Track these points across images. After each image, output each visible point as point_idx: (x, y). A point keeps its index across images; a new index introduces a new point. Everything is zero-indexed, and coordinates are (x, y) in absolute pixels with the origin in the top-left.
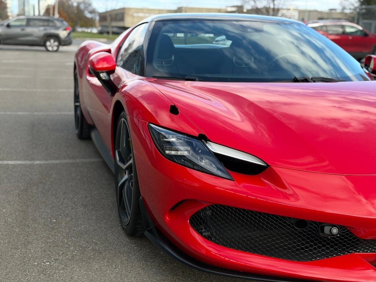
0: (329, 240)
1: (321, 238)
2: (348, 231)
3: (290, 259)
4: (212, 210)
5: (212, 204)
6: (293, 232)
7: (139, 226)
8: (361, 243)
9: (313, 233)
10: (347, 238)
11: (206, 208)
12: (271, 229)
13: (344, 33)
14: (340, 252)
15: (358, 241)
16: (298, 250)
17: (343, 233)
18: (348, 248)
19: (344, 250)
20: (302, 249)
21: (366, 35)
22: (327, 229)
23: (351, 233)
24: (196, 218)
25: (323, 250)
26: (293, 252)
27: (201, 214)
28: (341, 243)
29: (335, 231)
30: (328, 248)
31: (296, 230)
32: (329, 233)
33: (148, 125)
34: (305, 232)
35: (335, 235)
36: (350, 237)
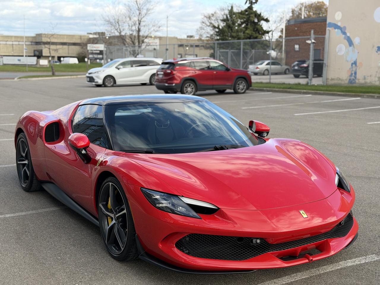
0: (255, 246)
1: (251, 246)
2: (264, 241)
3: (235, 260)
4: (189, 237)
5: (189, 234)
6: (236, 244)
7: (132, 254)
8: (271, 246)
9: (247, 244)
10: (264, 244)
11: (185, 236)
12: (224, 244)
13: (209, 68)
14: (261, 252)
15: (269, 245)
16: (239, 254)
17: (262, 242)
18: (265, 250)
19: (263, 251)
20: (242, 253)
21: (228, 70)
22: (254, 241)
23: (266, 241)
24: (179, 243)
25: (252, 253)
26: (237, 255)
27: (182, 240)
28: (261, 248)
29: (258, 241)
30: (255, 251)
31: (238, 243)
32: (255, 243)
33: (140, 188)
34: (243, 244)
35: (258, 244)
36: (266, 243)
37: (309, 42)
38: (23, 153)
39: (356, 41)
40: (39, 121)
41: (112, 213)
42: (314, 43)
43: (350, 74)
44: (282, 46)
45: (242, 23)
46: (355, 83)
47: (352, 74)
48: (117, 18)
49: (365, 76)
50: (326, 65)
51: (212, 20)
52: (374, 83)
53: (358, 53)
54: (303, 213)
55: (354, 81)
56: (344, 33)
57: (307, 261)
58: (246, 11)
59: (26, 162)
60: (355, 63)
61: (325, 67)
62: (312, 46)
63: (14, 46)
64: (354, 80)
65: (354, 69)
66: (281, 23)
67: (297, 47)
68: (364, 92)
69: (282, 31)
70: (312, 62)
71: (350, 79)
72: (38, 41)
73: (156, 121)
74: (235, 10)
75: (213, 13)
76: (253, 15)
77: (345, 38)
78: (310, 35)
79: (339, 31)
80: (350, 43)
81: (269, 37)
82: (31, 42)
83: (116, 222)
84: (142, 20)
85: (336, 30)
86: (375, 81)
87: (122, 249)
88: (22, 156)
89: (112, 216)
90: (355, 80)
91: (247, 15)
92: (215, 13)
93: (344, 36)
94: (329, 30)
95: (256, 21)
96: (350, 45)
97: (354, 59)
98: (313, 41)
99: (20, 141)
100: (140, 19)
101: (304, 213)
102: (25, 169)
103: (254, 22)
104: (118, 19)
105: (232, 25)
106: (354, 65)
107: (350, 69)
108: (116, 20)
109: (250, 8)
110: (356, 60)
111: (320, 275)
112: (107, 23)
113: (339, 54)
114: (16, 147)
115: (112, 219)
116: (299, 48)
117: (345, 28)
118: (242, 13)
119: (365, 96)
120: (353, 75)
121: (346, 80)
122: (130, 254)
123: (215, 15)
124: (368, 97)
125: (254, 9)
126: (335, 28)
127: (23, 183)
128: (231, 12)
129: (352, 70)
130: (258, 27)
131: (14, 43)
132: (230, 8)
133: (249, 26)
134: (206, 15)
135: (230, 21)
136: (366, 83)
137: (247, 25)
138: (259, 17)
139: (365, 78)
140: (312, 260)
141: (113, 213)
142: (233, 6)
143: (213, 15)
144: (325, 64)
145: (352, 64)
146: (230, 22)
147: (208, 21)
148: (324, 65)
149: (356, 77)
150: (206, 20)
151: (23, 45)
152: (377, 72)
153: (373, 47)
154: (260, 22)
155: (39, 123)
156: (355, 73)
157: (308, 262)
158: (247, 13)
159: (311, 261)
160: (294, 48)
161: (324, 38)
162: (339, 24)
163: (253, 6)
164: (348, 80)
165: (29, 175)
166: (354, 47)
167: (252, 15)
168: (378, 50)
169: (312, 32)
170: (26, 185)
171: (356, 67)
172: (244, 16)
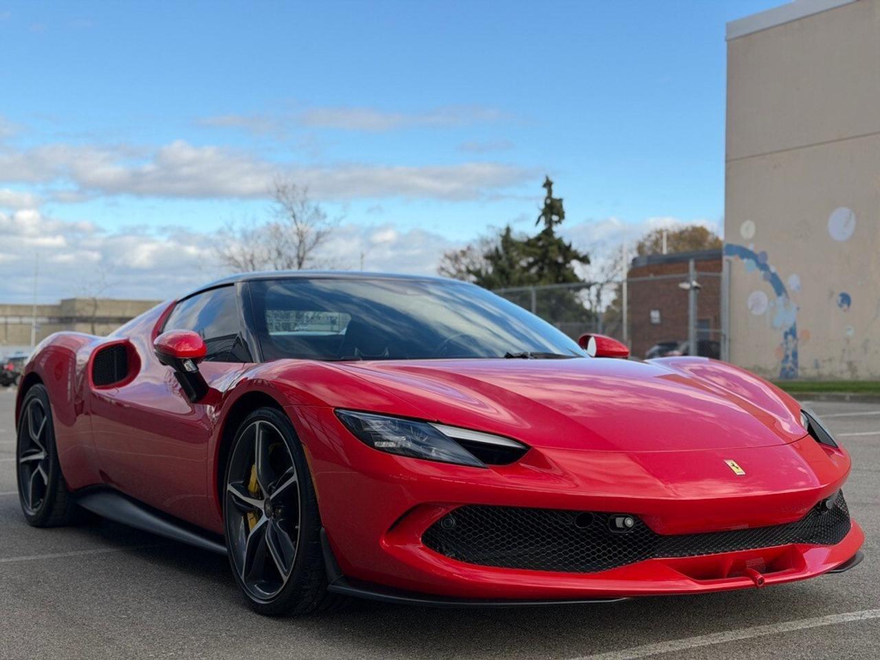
0: (624, 536)
1: (614, 536)
2: (643, 524)
3: (574, 571)
4: (459, 517)
5: (457, 507)
6: (573, 533)
8: (660, 542)
9: (601, 532)
10: (642, 535)
11: (448, 514)
12: (543, 533)
14: (636, 556)
15: (656, 539)
17: (638, 526)
22: (619, 522)
23: (647, 527)
24: (433, 532)
25: (615, 555)
27: (440, 525)
28: (635, 543)
29: (629, 523)
30: (620, 552)
31: (578, 530)
32: (621, 526)
33: (334, 411)
34: (589, 531)
35: (630, 528)
36: (647, 532)
37: (685, 286)
38: (34, 434)
39: (792, 282)
40: (74, 351)
41: (258, 499)
42: (696, 288)
43: (782, 356)
44: (621, 321)
45: (530, 265)
46: (796, 376)
47: (787, 357)
48: (251, 252)
49: (816, 361)
50: (728, 337)
51: (462, 263)
52: (839, 375)
53: (798, 309)
54: (733, 465)
55: (792, 373)
56: (764, 267)
57: (751, 582)
58: (538, 238)
59: (41, 456)
60: (792, 332)
61: (725, 343)
62: (692, 295)
63: (10, 327)
64: (793, 370)
65: (791, 346)
66: (615, 271)
67: (655, 315)
68: (820, 390)
69: (619, 290)
70: (696, 330)
71: (783, 369)
72: (63, 314)
73: (356, 349)
74: (515, 235)
75: (464, 248)
76: (554, 248)
77: (765, 278)
78: (686, 270)
79: (752, 262)
80: (779, 287)
81: (591, 302)
82: (50, 318)
83: (269, 519)
84: (305, 258)
85: (745, 261)
86: (842, 373)
87: (285, 579)
88: (33, 444)
89: (260, 504)
90: (795, 369)
91: (543, 246)
92: (469, 248)
93: (763, 272)
94: (730, 262)
95: (560, 260)
96: (779, 294)
97: (790, 324)
98: (695, 284)
99: (29, 407)
100: (301, 254)
101: (736, 465)
102: (39, 471)
103: (556, 263)
104: (253, 255)
105: (508, 270)
106: (790, 337)
107: (782, 345)
108: (248, 257)
109: (548, 233)
110: (795, 324)
111: (782, 635)
112: (227, 263)
113: (754, 312)
114: (19, 424)
115: (258, 514)
116: (662, 317)
117: (764, 254)
118: (530, 243)
119: (823, 398)
120: (791, 358)
121: (774, 370)
122: (305, 587)
123: (468, 253)
124: (830, 399)
125: (557, 236)
126: (742, 257)
127: (30, 508)
128: (507, 239)
129: (787, 349)
130: (567, 273)
131: (10, 320)
132: (504, 233)
133: (546, 271)
134: (449, 252)
135: (504, 259)
136: (820, 376)
137: (541, 269)
138: (568, 252)
139: (817, 366)
140: (762, 580)
141: (262, 499)
142: (511, 227)
143: (464, 253)
144: (725, 336)
145: (786, 334)
146: (504, 263)
147: (453, 266)
148: (722, 338)
149: (796, 364)
150: (448, 264)
151: (30, 324)
152: (844, 350)
153: (832, 294)
154: (569, 262)
155: (75, 355)
156: (795, 355)
157: (752, 585)
158: (540, 243)
159: (760, 584)
160: (650, 317)
161: (719, 279)
162: (751, 247)
163: (555, 228)
164: (779, 369)
165: (46, 483)
166: (787, 296)
167: (551, 248)
168: (842, 301)
169: (692, 264)
170: (38, 512)
171: (795, 342)
172: (534, 250)
